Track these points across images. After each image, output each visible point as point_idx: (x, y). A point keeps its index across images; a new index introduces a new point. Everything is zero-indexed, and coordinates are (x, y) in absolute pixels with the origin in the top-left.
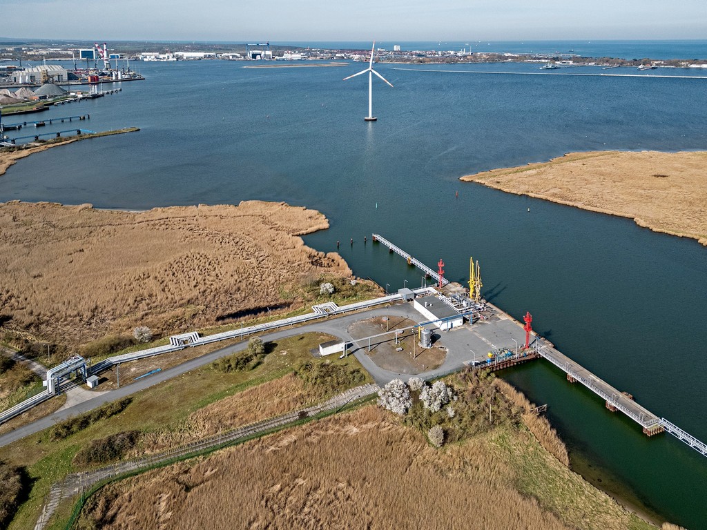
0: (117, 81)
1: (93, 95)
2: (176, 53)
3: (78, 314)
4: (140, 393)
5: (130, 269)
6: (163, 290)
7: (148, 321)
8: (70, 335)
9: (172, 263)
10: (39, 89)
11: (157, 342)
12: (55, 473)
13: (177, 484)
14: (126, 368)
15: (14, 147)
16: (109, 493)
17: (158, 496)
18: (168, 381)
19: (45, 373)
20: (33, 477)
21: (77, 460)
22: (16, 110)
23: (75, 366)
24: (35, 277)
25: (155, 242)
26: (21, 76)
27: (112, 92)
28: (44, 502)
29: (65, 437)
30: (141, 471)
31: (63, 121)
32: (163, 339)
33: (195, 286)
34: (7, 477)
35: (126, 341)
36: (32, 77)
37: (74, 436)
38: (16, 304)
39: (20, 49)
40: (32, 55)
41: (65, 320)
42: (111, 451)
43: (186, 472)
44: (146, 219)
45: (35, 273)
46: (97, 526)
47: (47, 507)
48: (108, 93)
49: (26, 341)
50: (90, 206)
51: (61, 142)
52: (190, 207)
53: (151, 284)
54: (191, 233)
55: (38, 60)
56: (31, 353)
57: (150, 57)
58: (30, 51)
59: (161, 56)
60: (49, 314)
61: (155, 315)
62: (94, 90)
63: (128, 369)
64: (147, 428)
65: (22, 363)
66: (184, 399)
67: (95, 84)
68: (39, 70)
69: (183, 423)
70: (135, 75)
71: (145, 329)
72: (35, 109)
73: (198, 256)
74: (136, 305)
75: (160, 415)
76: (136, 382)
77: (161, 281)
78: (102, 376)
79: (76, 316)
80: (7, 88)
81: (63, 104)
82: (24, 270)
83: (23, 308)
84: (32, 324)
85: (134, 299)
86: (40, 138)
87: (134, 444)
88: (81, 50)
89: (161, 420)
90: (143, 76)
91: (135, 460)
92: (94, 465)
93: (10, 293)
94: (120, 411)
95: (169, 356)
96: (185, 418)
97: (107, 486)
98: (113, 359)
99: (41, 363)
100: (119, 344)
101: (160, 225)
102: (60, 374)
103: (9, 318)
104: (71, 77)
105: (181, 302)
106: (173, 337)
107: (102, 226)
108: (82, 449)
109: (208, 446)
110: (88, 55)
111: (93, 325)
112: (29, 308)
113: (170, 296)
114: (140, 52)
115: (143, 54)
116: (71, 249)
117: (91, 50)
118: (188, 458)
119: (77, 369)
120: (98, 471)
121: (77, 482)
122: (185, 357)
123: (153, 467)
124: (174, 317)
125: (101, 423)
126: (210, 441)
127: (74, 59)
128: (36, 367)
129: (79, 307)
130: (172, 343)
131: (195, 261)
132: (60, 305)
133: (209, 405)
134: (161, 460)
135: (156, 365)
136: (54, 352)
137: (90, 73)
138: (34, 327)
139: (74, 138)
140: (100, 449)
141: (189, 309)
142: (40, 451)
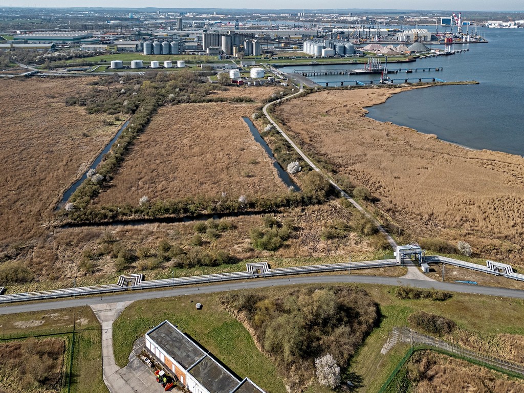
0: (466, 43)
1: (447, 53)
2: (517, 22)
3: (420, 214)
4: (458, 293)
5: (460, 193)
6: (485, 219)
7: (470, 239)
8: (413, 227)
9: (495, 199)
10: (411, 46)
11: (475, 259)
12: (396, 319)
13: (482, 385)
14: (450, 269)
15: (392, 85)
16: (430, 357)
17: (466, 384)
18: (482, 296)
19: (395, 247)
20: (383, 314)
21: (410, 319)
22: (395, 60)
23: (414, 251)
24: (395, 178)
25: (482, 177)
26: (401, 36)
27: (462, 51)
28: (388, 335)
29: (404, 298)
30: (456, 356)
31: (424, 71)
32: (480, 259)
33: (513, 226)
34: (369, 305)
35: (451, 248)
36: (408, 37)
37: (410, 301)
38: (383, 192)
39: (403, 17)
40: (410, 22)
41: (411, 215)
42: (432, 326)
43: (491, 380)
44: (476, 157)
45: (396, 175)
46: (420, 376)
47: (390, 340)
48: (458, 52)
49: (387, 220)
50: (436, 136)
51: (421, 85)
52: (516, 156)
53: (475, 209)
54: (514, 178)
55: (413, 25)
56: (389, 229)
57: (495, 24)
58: (409, 18)
59: (504, 24)
60: (402, 207)
61: (475, 237)
62: (448, 49)
63: (451, 270)
64: (462, 324)
65: (383, 233)
66: (494, 318)
67: (449, 44)
68: (413, 32)
69: (493, 337)
70: (480, 39)
71: (467, 245)
72: (407, 60)
73: (519, 201)
74: (461, 223)
75: (474, 320)
76: (456, 283)
77: (484, 211)
78: (433, 267)
79: (418, 215)
80: (392, 44)
81: (425, 58)
82: (389, 171)
83: (386, 197)
84: (391, 209)
85: (461, 218)
86: (408, 81)
87: (451, 331)
88: (442, 18)
89: (474, 325)
90: (487, 40)
91: (450, 344)
92: (421, 331)
93: (380, 184)
94: (443, 300)
95: (484, 276)
96: (494, 334)
97: (429, 351)
98: (441, 258)
99: (394, 239)
100: (446, 248)
101: (488, 165)
102: (405, 252)
103: (378, 200)
104: (433, 38)
105: (499, 235)
106: (490, 262)
107: (442, 153)
108: (414, 313)
109: (513, 370)
110: (447, 22)
111: (429, 226)
112: (390, 198)
113: (490, 226)
114: (486, 20)
115: (489, 22)
116: (420, 165)
117: (449, 18)
118: (494, 369)
119: (416, 253)
120: (423, 336)
121: (409, 335)
122: (499, 283)
123: (463, 358)
124: (492, 245)
125: (428, 301)
126: (516, 367)
127: (437, 24)
128: (391, 240)
129: (421, 209)
130: (488, 266)
131: (516, 204)
132: (409, 203)
133: (517, 335)
134: (471, 357)
135: (474, 278)
136: (402, 235)
137: (447, 36)
138: (392, 212)
139: (430, 84)
140: (426, 320)
141: (506, 244)
142: (389, 299)
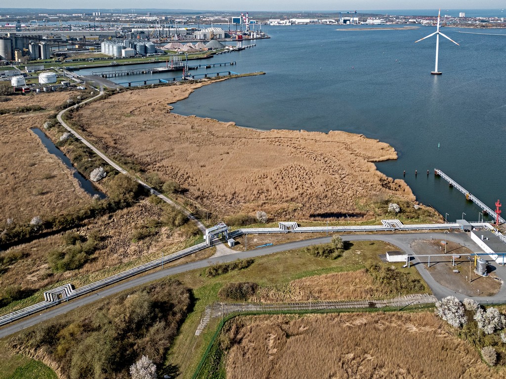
0: (253, 39)
1: (238, 48)
2: (291, 20)
3: (224, 196)
4: (258, 257)
5: (256, 170)
6: (276, 188)
7: (265, 208)
8: (219, 208)
9: (282, 170)
10: (208, 44)
11: (271, 224)
12: (208, 298)
13: (280, 330)
14: (251, 238)
15: (193, 81)
16: (238, 322)
17: (268, 335)
18: (277, 253)
19: (205, 230)
20: (196, 297)
21: (221, 294)
22: (195, 57)
23: (221, 230)
24: (202, 166)
25: (272, 153)
26: (199, 35)
27: (250, 46)
28: (202, 316)
29: (214, 276)
30: (259, 314)
31: (221, 65)
32: (274, 223)
33: (296, 189)
34: (182, 293)
35: (251, 219)
36: (205, 35)
37: (220, 277)
38: (191, 182)
39: (199, 17)
40: (206, 21)
41: (217, 198)
42: (239, 293)
43: (287, 323)
44: (267, 137)
45: (202, 164)
46: (231, 343)
47: (203, 320)
48: (247, 47)
49: (196, 207)
50: (234, 123)
51: (219, 79)
52: (295, 131)
53: (268, 181)
54: (294, 150)
55: (208, 24)
56: (198, 216)
57: (274, 22)
58: (204, 18)
59: (282, 22)
60: (208, 192)
61: (269, 205)
62: (239, 45)
63: (252, 239)
64: (263, 283)
65: (193, 221)
66: (286, 269)
67: (240, 41)
68: (209, 31)
69: (286, 286)
70: (264, 35)
71: (263, 213)
72: (205, 56)
73: (299, 168)
74: (258, 195)
75: (271, 277)
76: (256, 249)
77: (274, 182)
78: (237, 240)
79: (223, 196)
80: (191, 42)
81: (221, 53)
82: (196, 161)
83: (194, 186)
84: (199, 196)
85: (258, 191)
86: (208, 76)
87: (254, 292)
88: (233, 17)
89: (272, 280)
90: (269, 36)
91: (255, 304)
92: (230, 301)
93: (188, 175)
94: (247, 267)
95: (278, 236)
96: (287, 283)
97: (237, 317)
98: (244, 230)
99: (203, 223)
100: (247, 220)
101: (276, 142)
102: (213, 233)
103: (186, 190)
104: (227, 36)
105: (287, 199)
106: (281, 223)
107: (240, 138)
108: (223, 287)
109: (302, 309)
110: (237, 21)
111: (233, 204)
112: (198, 186)
113: (280, 193)
114: (268, 19)
115: (270, 20)
116: (222, 151)
117: (239, 18)
118: (289, 313)
119: (222, 232)
120: (232, 305)
121: (220, 309)
122: (288, 239)
123: (265, 313)
124: (282, 209)
125: (235, 272)
126: (304, 305)
127: (229, 23)
128: (200, 225)
129: (225, 190)
130: (280, 227)
131: (297, 171)
132: (215, 187)
133: (304, 278)
134: (271, 309)
135: (270, 240)
136: (210, 218)
137: (238, 33)
138: (200, 199)
139: (227, 77)
140: (234, 290)
141: (292, 205)
142: (201, 281)
